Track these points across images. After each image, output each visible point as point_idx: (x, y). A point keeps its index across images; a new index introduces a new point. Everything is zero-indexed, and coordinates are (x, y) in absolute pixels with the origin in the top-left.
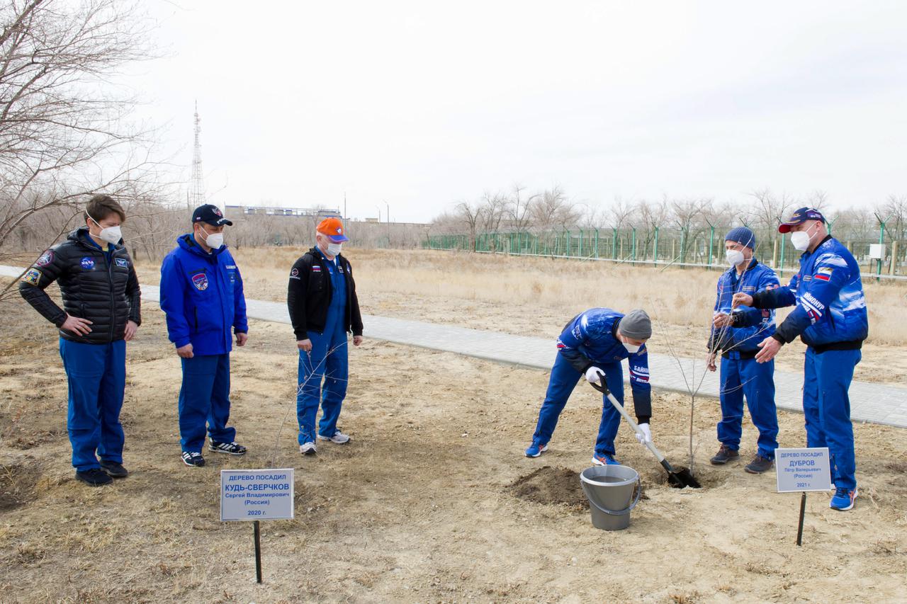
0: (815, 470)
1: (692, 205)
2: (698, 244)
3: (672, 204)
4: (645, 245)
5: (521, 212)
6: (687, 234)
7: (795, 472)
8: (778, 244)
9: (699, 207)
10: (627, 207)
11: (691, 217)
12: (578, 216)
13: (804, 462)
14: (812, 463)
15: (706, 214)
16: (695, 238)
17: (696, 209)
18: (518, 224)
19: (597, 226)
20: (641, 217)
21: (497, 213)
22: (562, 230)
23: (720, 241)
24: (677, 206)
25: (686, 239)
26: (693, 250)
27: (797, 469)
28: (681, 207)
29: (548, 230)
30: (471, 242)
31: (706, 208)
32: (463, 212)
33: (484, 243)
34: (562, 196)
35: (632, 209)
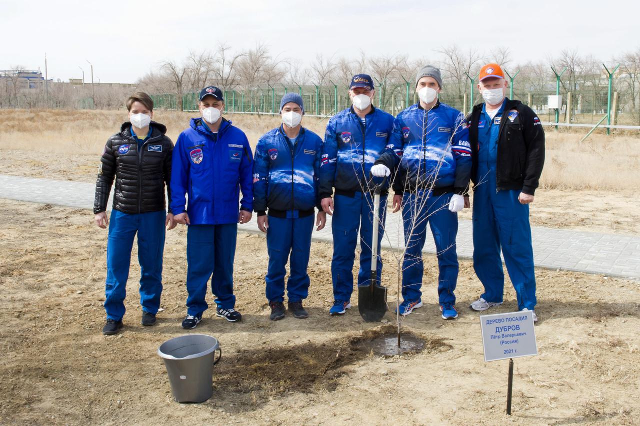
0: (520, 334)
1: (388, 62)
2: (395, 99)
3: (370, 62)
4: (347, 101)
5: (227, 70)
6: (384, 89)
7: (501, 339)
8: (467, 97)
9: (395, 64)
10: (328, 65)
11: (387, 74)
12: (282, 74)
13: (509, 327)
14: (517, 327)
15: (402, 70)
16: (392, 93)
17: (392, 66)
18: (224, 83)
19: (301, 84)
20: (341, 74)
21: (204, 72)
22: (267, 89)
23: (415, 96)
24: (373, 63)
25: (384, 94)
26: (390, 105)
27: (503, 336)
28: (378, 64)
29: (253, 88)
30: (177, 101)
31: (401, 65)
32: (169, 72)
33: (192, 102)
34: (265, 55)
35: (333, 67)
